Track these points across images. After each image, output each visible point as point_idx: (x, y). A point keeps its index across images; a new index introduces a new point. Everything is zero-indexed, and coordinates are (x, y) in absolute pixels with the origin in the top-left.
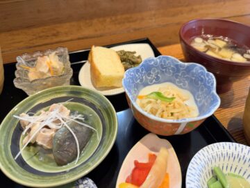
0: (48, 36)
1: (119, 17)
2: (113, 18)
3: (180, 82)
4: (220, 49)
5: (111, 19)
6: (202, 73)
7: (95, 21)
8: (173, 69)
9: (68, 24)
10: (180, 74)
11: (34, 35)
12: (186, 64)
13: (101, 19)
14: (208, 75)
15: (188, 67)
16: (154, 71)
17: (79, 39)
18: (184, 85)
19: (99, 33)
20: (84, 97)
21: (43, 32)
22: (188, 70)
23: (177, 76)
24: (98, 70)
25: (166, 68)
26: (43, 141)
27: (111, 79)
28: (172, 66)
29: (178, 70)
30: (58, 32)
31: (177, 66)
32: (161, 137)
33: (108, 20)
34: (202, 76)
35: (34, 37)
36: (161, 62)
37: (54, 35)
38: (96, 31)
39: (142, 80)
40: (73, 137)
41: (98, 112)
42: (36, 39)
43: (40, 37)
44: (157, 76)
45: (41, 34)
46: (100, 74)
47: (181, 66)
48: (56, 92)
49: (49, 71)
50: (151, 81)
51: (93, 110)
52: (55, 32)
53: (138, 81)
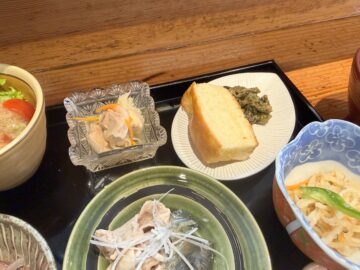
0: (100, 48)
1: (217, 15)
2: (208, 18)
3: (356, 164)
5: (204, 18)
7: (179, 22)
8: (349, 143)
9: (134, 29)
11: (77, 46)
13: (189, 20)
16: (314, 144)
19: (181, 41)
20: (193, 187)
21: (92, 41)
23: (353, 155)
24: (215, 139)
25: (335, 140)
28: (349, 138)
30: (117, 42)
33: (200, 20)
35: (79, 49)
37: (111, 46)
38: (177, 38)
39: (293, 160)
42: (81, 52)
43: (89, 49)
44: (316, 151)
45: (91, 45)
46: (220, 146)
49: (129, 133)
50: (304, 159)
51: (210, 213)
52: (112, 41)
53: (288, 163)
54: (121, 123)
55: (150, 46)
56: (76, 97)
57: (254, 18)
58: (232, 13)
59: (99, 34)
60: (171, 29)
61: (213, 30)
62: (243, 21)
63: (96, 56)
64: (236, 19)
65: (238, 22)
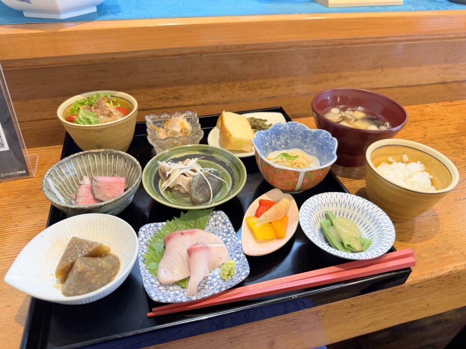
0: (168, 99)
1: (250, 82)
2: (244, 84)
3: (308, 148)
4: (356, 120)
5: (241, 83)
6: (327, 139)
7: (223, 85)
8: (302, 135)
9: (193, 87)
10: (308, 141)
11: (154, 96)
12: (314, 130)
13: (230, 84)
14: (332, 139)
15: (315, 133)
16: (283, 136)
17: (203, 104)
18: (312, 151)
19: (226, 99)
20: (215, 155)
21: (164, 93)
22: (315, 136)
23: (305, 142)
24: (229, 133)
25: (295, 134)
26: (183, 183)
27: (241, 142)
28: (301, 132)
29: (306, 137)
30: (180, 95)
31: (305, 132)
32: (284, 191)
33: (238, 85)
34: (327, 141)
35: (154, 98)
36: (290, 127)
37: (176, 98)
38: (223, 97)
39: (271, 144)
40: (207, 183)
41: (228, 169)
42: (155, 100)
43: (161, 99)
44: (286, 141)
45: (162, 96)
46: (231, 135)
47: (309, 132)
48: (189, 149)
49: (181, 131)
50: (281, 147)
51: (223, 168)
52: (177, 95)
53: (268, 144)
54: (178, 124)
55: (204, 100)
56: (152, 116)
57: (278, 86)
58: (261, 81)
59: (169, 89)
60: (218, 90)
61: (248, 92)
62: (270, 87)
63: (166, 104)
64: (264, 86)
65: (266, 88)
